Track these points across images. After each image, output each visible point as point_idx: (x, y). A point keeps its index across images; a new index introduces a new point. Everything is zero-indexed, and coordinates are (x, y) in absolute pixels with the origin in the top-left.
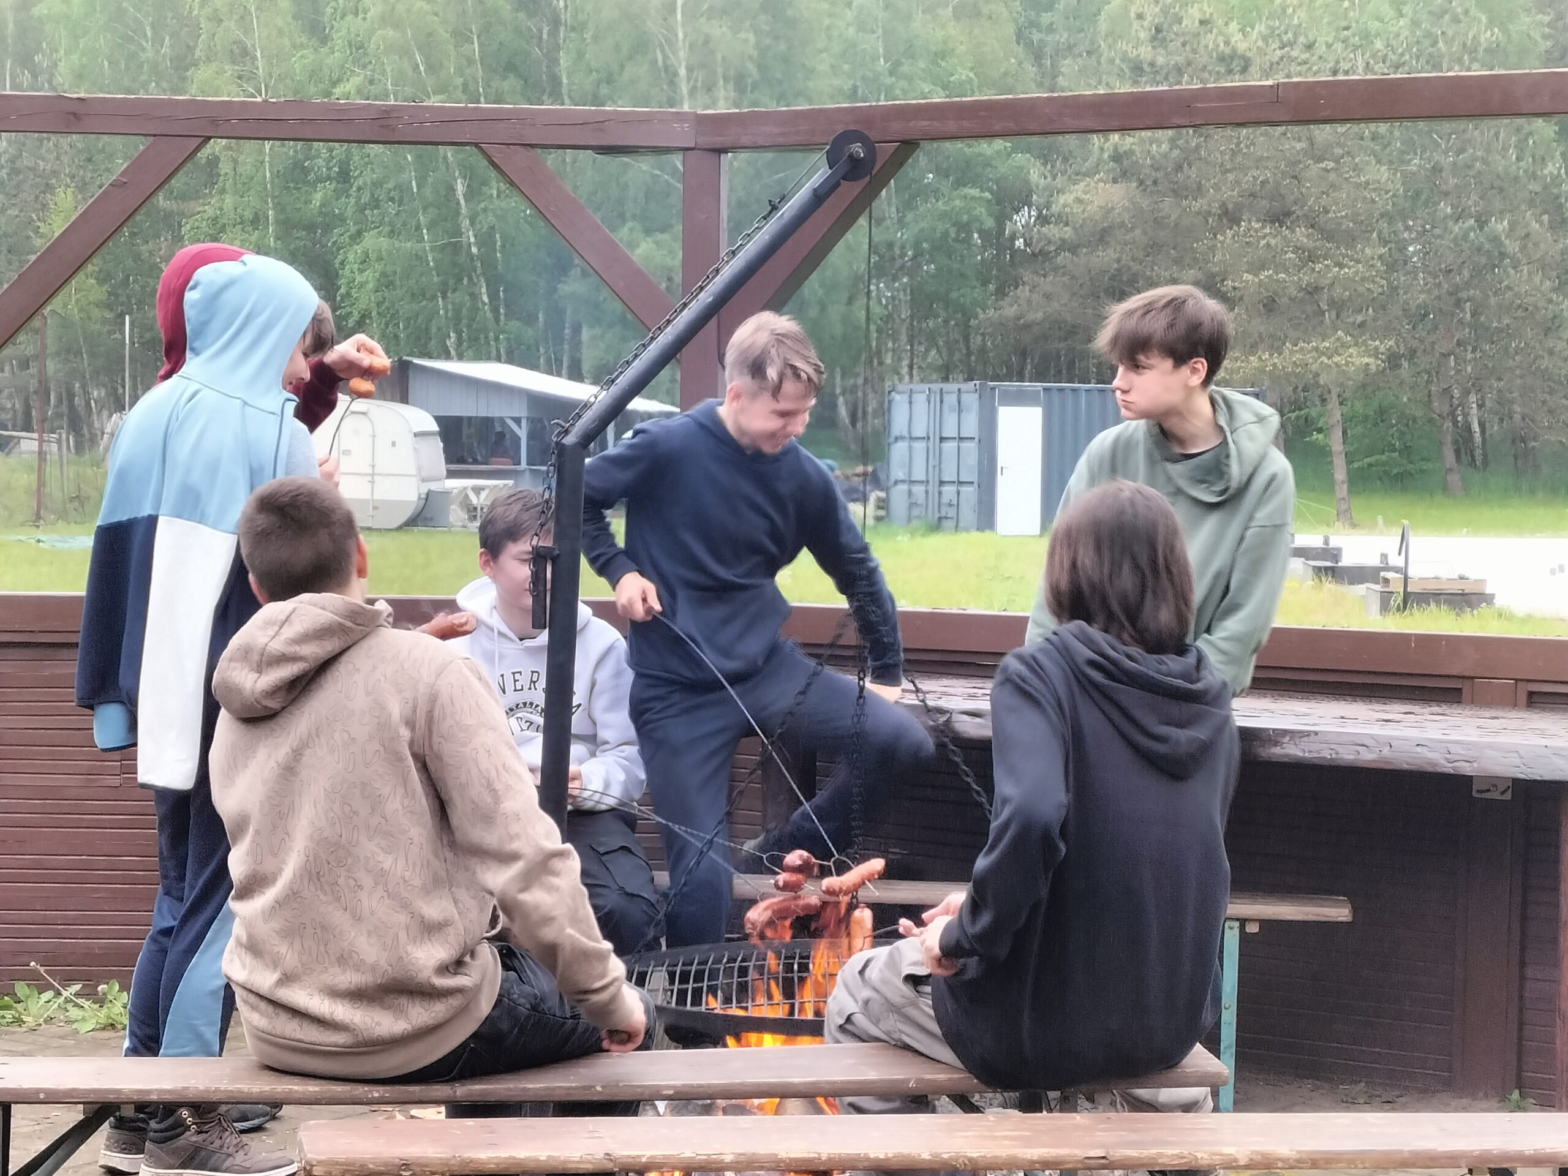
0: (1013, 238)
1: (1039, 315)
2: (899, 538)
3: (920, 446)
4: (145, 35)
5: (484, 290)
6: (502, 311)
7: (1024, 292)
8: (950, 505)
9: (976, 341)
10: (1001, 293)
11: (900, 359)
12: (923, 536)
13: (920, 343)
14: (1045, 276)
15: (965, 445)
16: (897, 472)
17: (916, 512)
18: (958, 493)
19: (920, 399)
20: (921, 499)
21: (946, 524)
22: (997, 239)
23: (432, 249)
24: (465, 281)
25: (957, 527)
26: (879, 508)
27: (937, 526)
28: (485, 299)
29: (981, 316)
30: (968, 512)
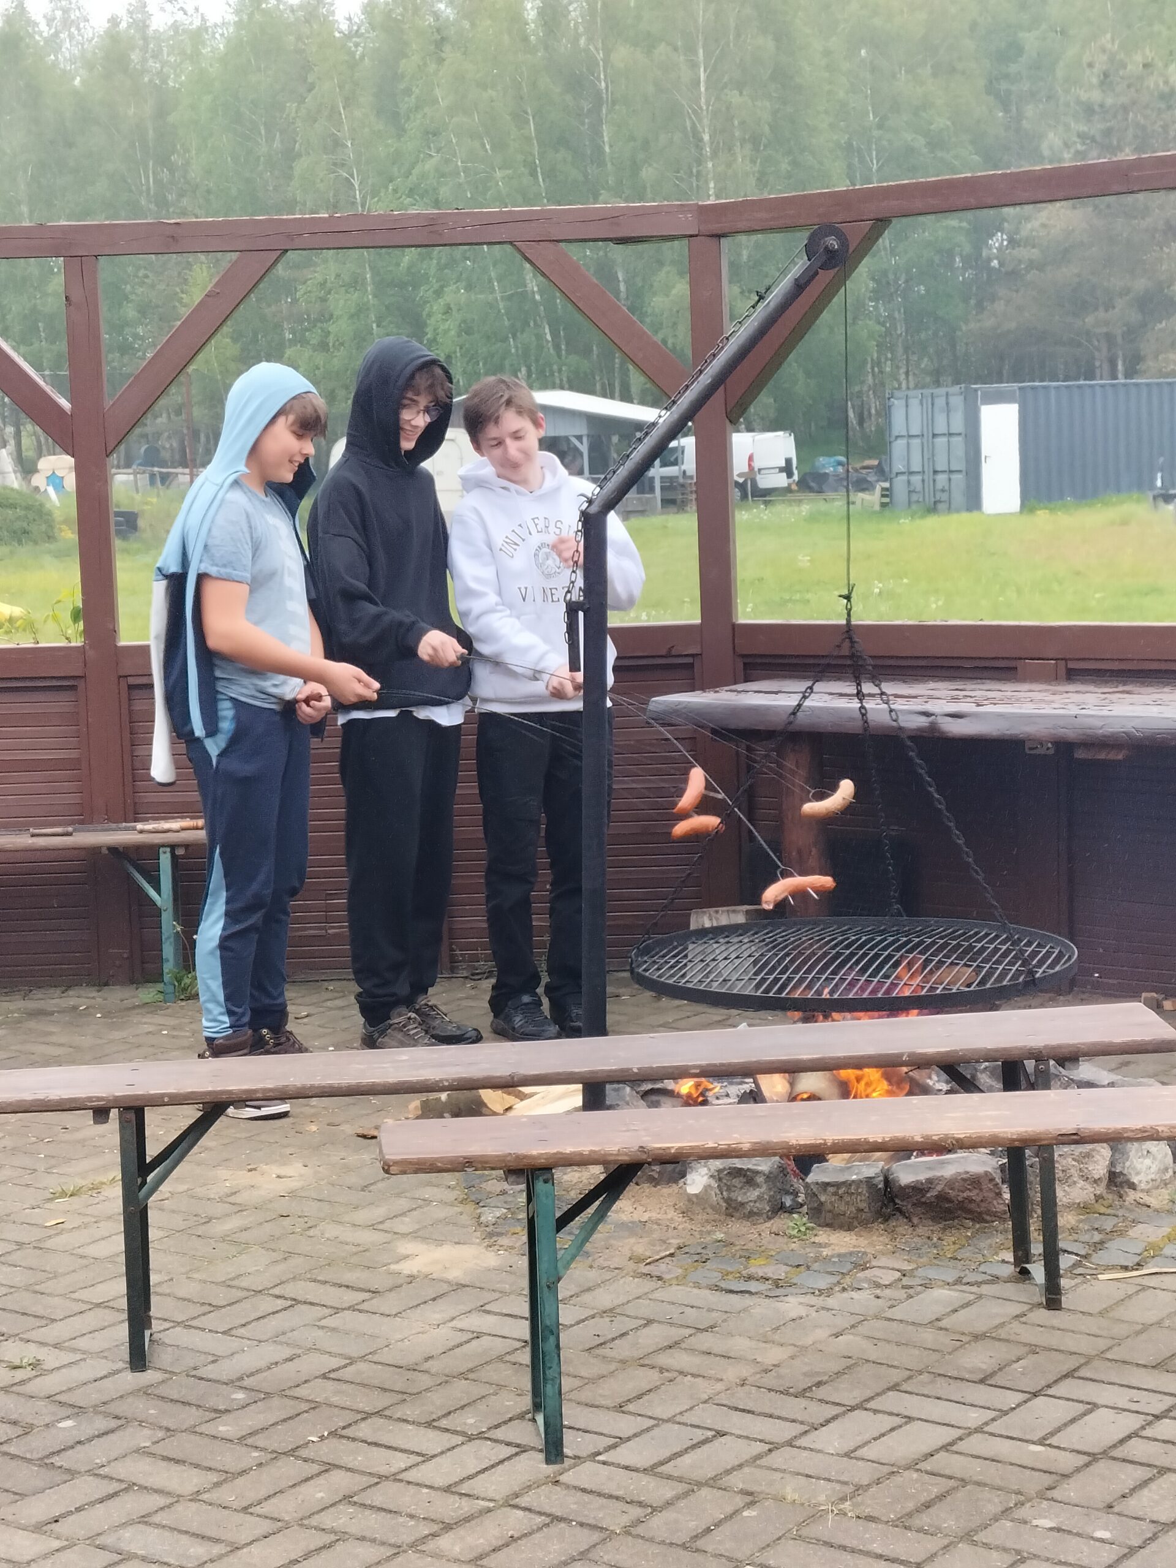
0: (989, 260)
1: (1013, 325)
2: (902, 521)
3: (916, 442)
4: (260, 134)
5: (547, 330)
6: (563, 347)
7: (999, 306)
8: (943, 491)
9: (961, 348)
10: (980, 307)
11: (898, 367)
12: (922, 517)
13: (914, 353)
14: (1017, 291)
15: (954, 439)
16: (899, 466)
17: (914, 497)
18: (950, 480)
19: (914, 403)
20: (919, 487)
21: (940, 506)
22: (976, 261)
23: (502, 297)
24: (532, 324)
25: (949, 508)
26: (883, 496)
27: (933, 509)
28: (549, 337)
29: (964, 328)
30: (958, 497)
